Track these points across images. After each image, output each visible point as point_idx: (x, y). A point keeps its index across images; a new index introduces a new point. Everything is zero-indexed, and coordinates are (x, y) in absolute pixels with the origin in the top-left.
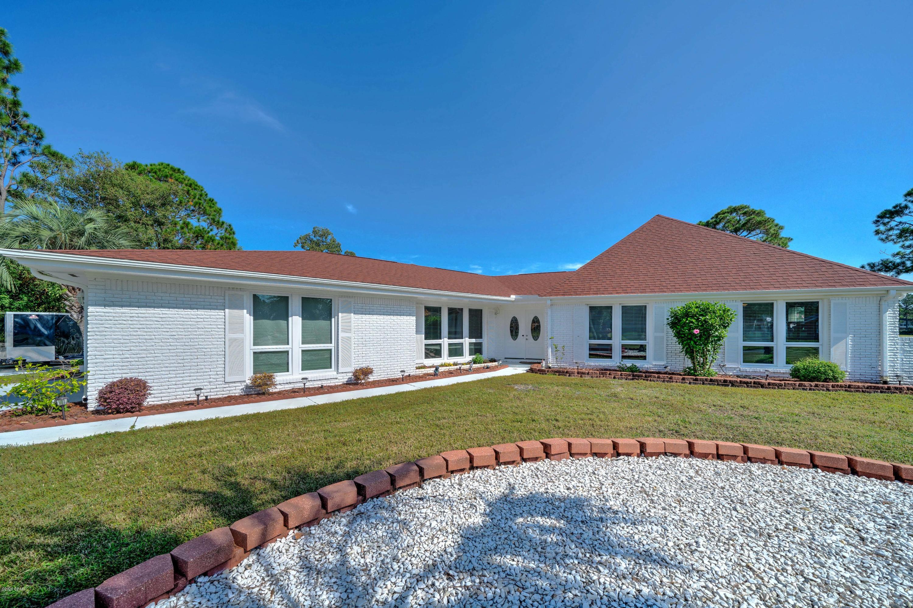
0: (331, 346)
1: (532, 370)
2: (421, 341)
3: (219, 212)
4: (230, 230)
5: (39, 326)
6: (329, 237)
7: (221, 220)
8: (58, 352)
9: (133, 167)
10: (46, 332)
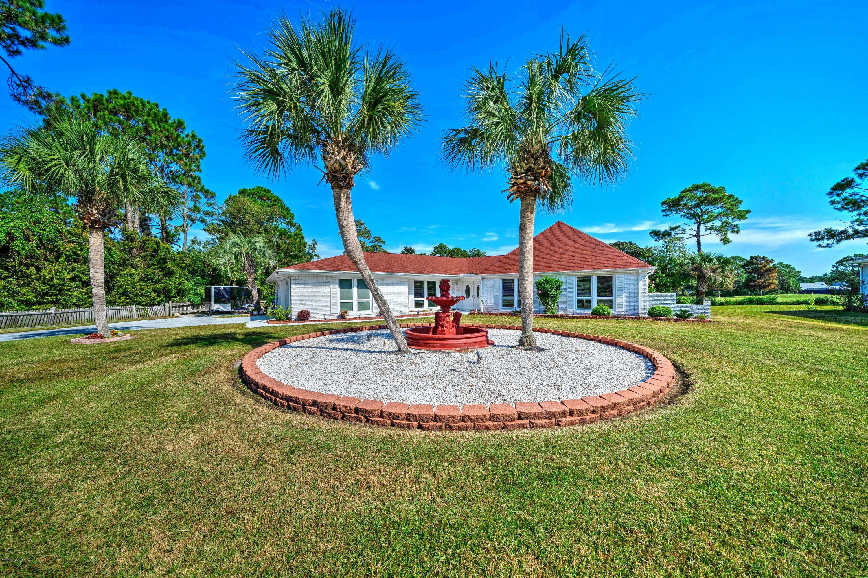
0: (369, 300)
1: (470, 314)
2: (412, 299)
3: (292, 216)
4: (299, 228)
5: (224, 293)
6: (363, 226)
7: (294, 222)
8: (232, 307)
9: (242, 192)
10: (227, 296)
